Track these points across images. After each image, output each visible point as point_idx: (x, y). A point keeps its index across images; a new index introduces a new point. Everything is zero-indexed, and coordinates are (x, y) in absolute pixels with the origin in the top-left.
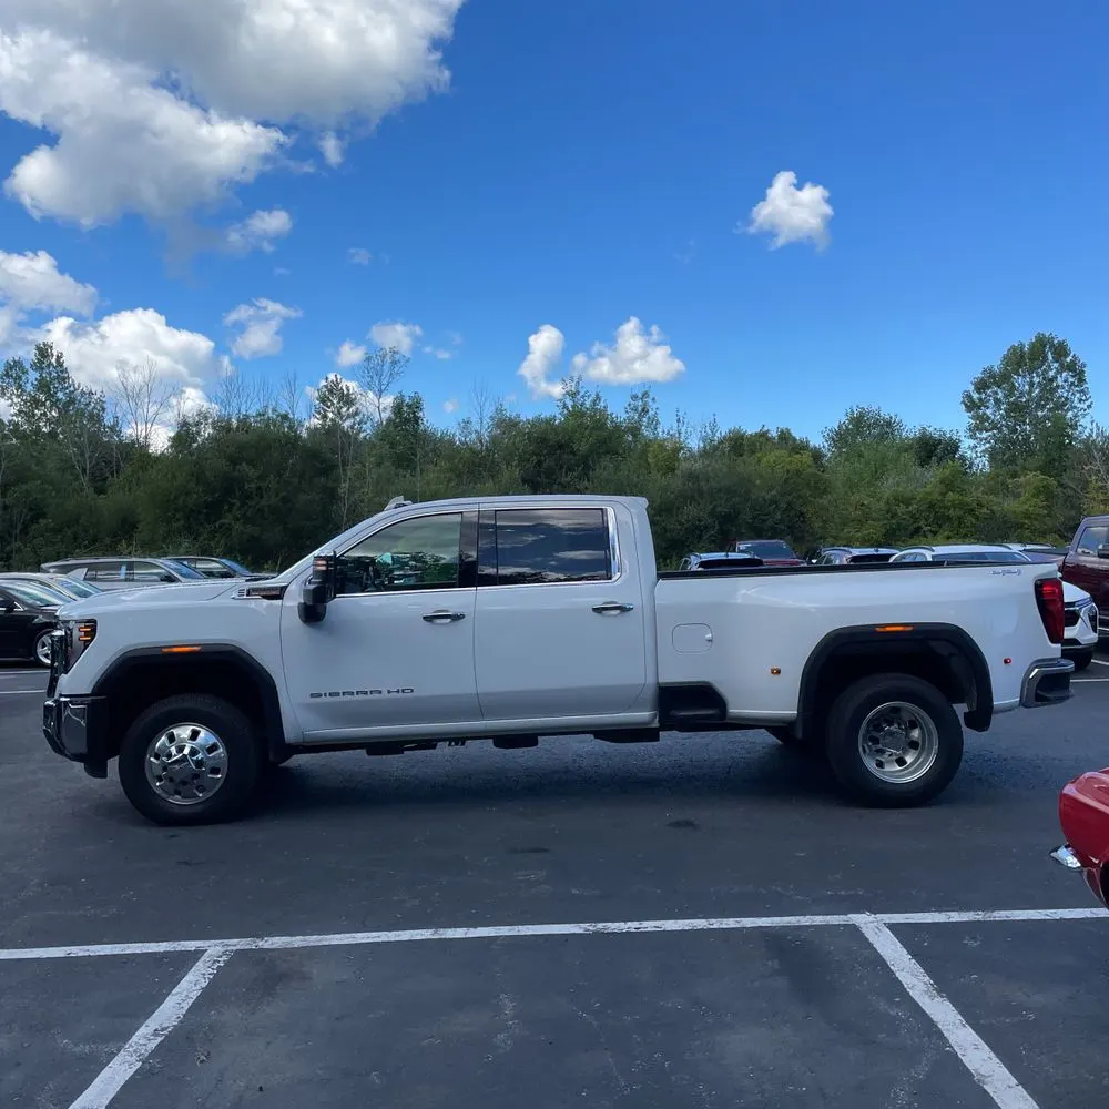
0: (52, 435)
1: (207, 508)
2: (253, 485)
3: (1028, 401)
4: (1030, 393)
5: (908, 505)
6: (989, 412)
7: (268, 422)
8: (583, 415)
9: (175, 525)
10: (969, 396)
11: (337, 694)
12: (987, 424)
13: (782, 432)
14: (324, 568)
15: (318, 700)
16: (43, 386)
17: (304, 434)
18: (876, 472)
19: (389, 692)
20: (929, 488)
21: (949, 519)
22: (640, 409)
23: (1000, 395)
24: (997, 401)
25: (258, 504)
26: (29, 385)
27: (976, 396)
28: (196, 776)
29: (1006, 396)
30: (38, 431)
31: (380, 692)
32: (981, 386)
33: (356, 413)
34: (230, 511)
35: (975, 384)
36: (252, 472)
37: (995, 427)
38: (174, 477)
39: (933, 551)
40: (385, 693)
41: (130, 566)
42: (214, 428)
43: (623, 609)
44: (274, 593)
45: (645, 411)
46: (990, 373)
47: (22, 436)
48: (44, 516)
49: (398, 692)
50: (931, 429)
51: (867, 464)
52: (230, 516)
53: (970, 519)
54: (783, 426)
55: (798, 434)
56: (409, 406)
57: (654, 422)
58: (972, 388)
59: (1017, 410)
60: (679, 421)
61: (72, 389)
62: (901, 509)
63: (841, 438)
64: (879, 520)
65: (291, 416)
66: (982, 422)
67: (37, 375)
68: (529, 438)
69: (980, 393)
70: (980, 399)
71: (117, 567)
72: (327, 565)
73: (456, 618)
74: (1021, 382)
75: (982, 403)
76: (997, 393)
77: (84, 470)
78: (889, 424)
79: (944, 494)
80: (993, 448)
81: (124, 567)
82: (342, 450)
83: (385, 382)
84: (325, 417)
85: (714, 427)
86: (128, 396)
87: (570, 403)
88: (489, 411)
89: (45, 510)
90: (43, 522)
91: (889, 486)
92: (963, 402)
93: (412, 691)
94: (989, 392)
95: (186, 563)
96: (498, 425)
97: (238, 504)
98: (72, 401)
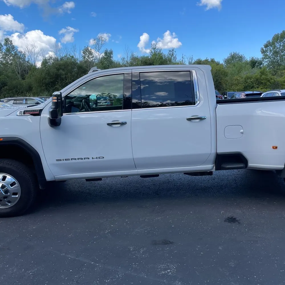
0: (11, 64)
1: (51, 83)
2: (64, 76)
3: (279, 50)
4: (280, 47)
5: (251, 79)
6: (268, 53)
7: (68, 59)
8: (157, 55)
9: (43, 88)
10: (263, 49)
11: (68, 160)
12: (267, 57)
13: (212, 59)
14: (56, 101)
15: (60, 162)
16: (8, 50)
17: (79, 62)
18: (239, 70)
19: (93, 158)
20: (256, 74)
21: (262, 83)
22: (171, 54)
23: (271, 49)
24: (271, 51)
25: (65, 81)
26: (4, 50)
27: (264, 49)
28: (5, 197)
29: (273, 49)
30: (7, 63)
31: (89, 158)
32: (266, 46)
33: (93, 57)
34: (58, 84)
35: (264, 46)
36: (64, 73)
37: (269, 58)
38: (42, 74)
39: (281, 91)
40: (91, 158)
41: (26, 100)
42: (54, 61)
43: (201, 119)
44: (36, 113)
45: (173, 55)
46: (269, 42)
47: (3, 64)
48: (6, 85)
49: (97, 158)
50: (254, 58)
51: (237, 68)
52: (58, 85)
53: (268, 83)
54: (212, 58)
55: (216, 60)
56: (109, 53)
57: (175, 58)
58: (263, 47)
59: (276, 53)
60: (182, 57)
61: (16, 51)
62: (249, 81)
63: (227, 61)
64: (242, 84)
65: (74, 57)
66: (266, 56)
67: (6, 47)
68: (141, 62)
69: (266, 48)
70: (266, 50)
71: (22, 100)
72: (57, 99)
73: (123, 124)
74: (277, 45)
75: (266, 51)
76: (270, 48)
77: (19, 73)
78: (241, 57)
79: (261, 76)
80: (268, 63)
81: (24, 100)
82: (89, 67)
83: (100, 47)
84: (85, 58)
85: (192, 59)
86: (28, 51)
87: (153, 51)
88: (130, 55)
89: (7, 84)
90: (5, 87)
91: (244, 74)
92: (261, 51)
93: (103, 158)
94: (268, 48)
95: (43, 99)
96: (132, 59)
97: (60, 82)
98: (16, 54)
